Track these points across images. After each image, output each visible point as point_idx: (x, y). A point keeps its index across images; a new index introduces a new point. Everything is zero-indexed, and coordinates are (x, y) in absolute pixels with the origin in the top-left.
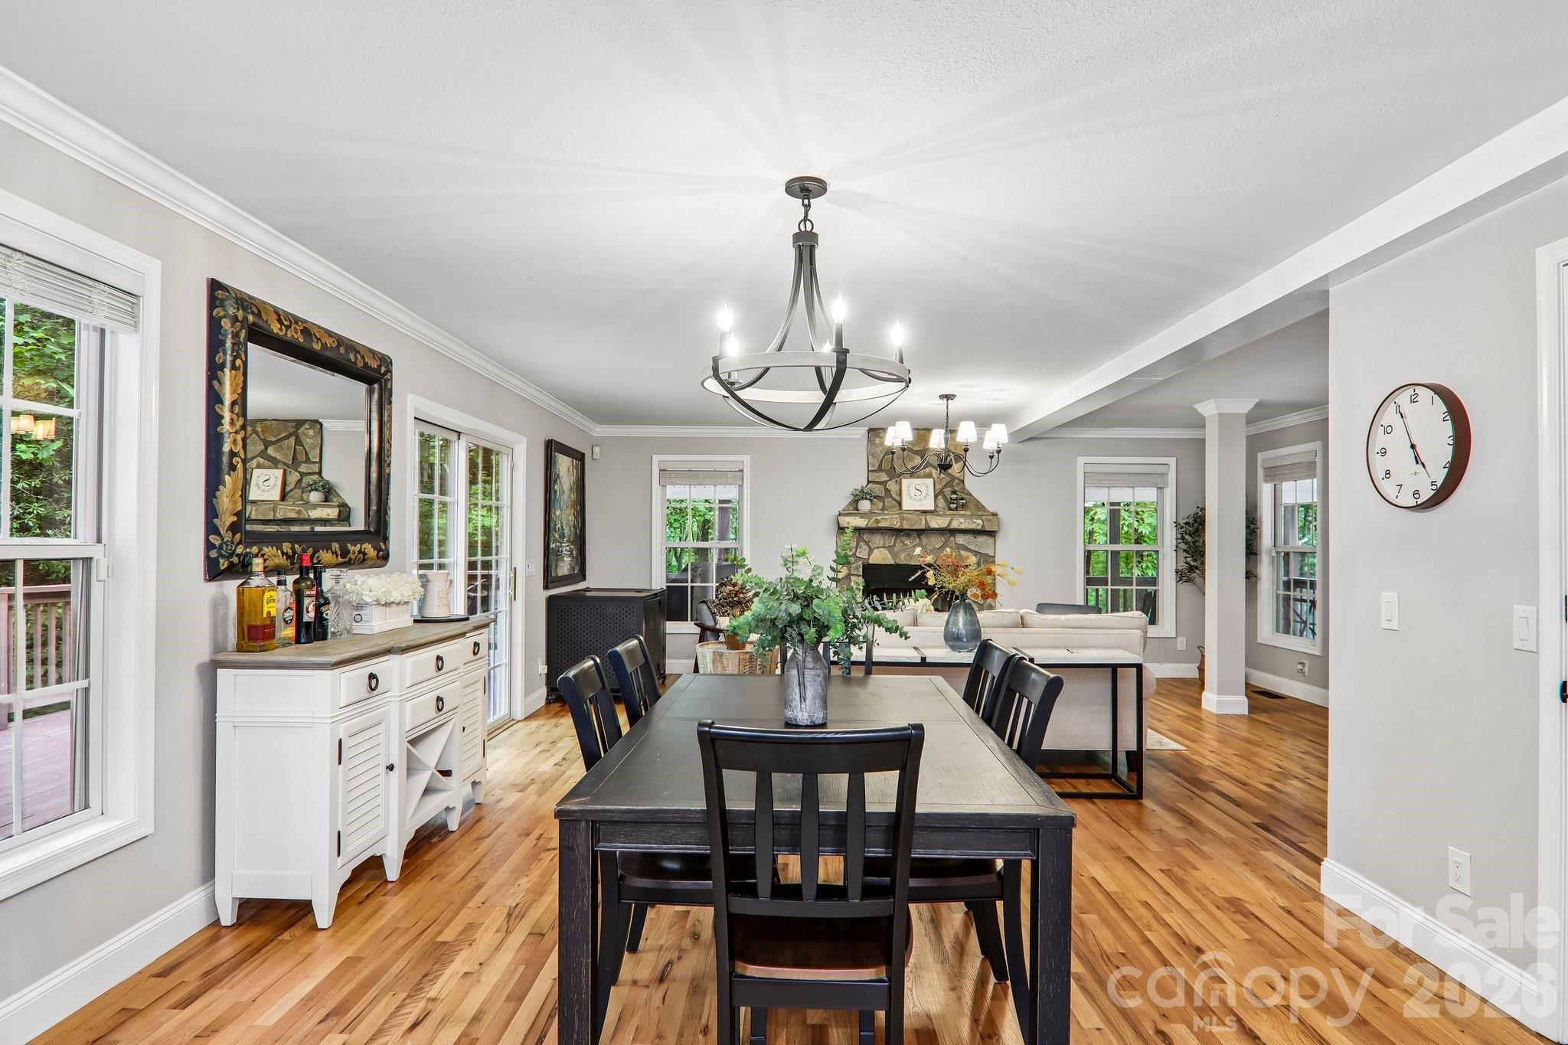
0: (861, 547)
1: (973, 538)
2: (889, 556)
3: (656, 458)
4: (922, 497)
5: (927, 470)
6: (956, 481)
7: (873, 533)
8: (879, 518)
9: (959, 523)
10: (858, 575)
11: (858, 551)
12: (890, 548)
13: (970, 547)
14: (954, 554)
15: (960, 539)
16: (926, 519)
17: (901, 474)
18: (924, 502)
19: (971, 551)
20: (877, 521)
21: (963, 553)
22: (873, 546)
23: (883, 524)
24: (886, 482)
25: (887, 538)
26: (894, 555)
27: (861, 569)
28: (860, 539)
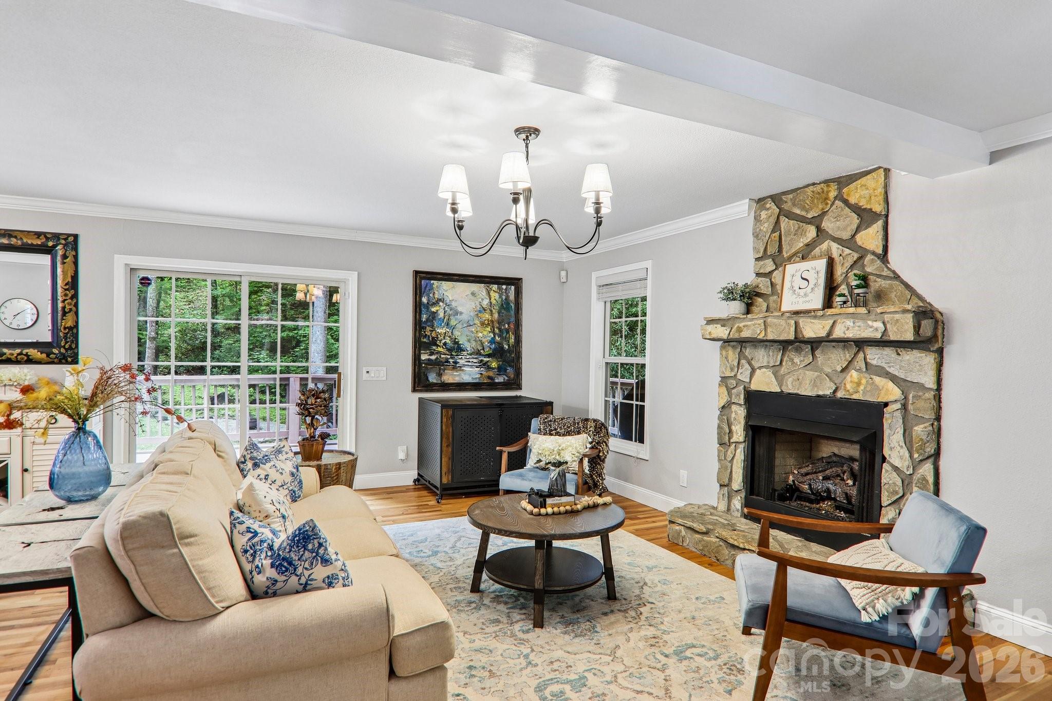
0: (743, 366)
1: (894, 355)
2: (773, 379)
3: (594, 275)
4: (809, 289)
5: (824, 246)
6: (869, 257)
7: (755, 347)
8: (741, 325)
9: (847, 328)
10: (740, 405)
11: (740, 371)
12: (776, 369)
13: (891, 370)
14: (864, 381)
15: (874, 356)
16: (796, 324)
17: (789, 259)
18: (811, 296)
19: (894, 379)
20: (739, 330)
21: (877, 379)
22: (756, 365)
23: (746, 334)
24: (771, 272)
25: (771, 353)
26: (780, 380)
27: (742, 397)
28: (741, 355)
